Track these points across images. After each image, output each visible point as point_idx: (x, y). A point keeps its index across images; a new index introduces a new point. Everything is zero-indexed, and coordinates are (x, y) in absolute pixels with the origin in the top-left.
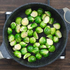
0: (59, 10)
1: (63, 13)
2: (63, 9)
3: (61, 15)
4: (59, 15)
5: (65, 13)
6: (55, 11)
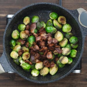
0: (72, 12)
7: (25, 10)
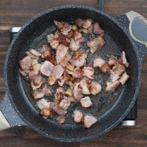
0: (118, 18)
1: (128, 22)
2: (127, 14)
3: (122, 28)
4: (120, 29)
5: (131, 22)
6: (110, 20)
7: (38, 20)
